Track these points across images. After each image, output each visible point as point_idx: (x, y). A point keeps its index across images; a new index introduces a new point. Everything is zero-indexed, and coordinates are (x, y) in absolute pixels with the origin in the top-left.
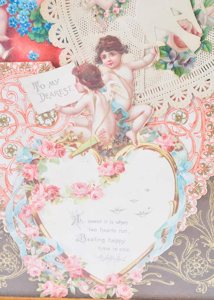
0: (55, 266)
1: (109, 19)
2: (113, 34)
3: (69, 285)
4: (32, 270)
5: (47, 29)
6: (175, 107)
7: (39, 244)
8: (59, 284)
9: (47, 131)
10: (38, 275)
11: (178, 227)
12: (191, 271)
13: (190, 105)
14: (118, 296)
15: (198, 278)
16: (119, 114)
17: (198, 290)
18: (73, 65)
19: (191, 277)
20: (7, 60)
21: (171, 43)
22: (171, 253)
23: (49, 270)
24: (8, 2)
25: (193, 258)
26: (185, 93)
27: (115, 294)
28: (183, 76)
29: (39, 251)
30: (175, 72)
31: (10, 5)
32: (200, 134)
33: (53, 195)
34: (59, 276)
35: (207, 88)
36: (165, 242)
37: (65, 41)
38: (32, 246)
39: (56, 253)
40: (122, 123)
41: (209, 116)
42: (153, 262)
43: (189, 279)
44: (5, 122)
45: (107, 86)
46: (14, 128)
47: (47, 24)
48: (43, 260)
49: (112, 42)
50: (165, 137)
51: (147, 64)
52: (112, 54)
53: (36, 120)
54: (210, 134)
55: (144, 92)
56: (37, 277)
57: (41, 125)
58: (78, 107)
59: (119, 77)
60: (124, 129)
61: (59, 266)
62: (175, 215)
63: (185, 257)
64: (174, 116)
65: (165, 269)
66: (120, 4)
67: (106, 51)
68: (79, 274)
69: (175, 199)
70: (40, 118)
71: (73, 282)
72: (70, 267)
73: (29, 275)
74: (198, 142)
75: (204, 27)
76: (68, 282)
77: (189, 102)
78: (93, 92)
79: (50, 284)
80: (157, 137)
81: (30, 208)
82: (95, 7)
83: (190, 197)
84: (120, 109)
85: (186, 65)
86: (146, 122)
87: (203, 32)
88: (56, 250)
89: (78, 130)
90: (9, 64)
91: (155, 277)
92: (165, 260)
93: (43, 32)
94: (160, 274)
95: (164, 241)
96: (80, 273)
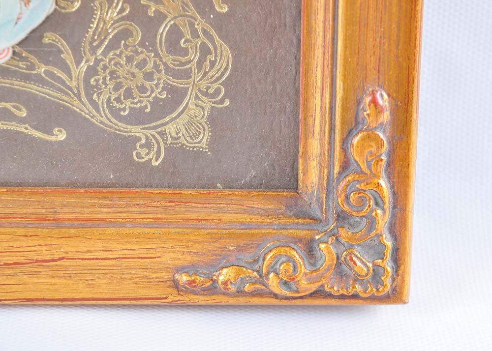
12: (114, 95)
15: (137, 117)
17: (138, 155)
19: (115, 112)
22: (49, 38)
25: (118, 52)
43: (111, 122)
63: (94, 50)
65: (33, 88)
92: (34, 59)
94: (21, 107)
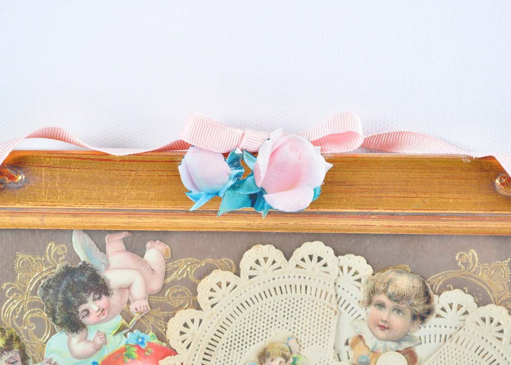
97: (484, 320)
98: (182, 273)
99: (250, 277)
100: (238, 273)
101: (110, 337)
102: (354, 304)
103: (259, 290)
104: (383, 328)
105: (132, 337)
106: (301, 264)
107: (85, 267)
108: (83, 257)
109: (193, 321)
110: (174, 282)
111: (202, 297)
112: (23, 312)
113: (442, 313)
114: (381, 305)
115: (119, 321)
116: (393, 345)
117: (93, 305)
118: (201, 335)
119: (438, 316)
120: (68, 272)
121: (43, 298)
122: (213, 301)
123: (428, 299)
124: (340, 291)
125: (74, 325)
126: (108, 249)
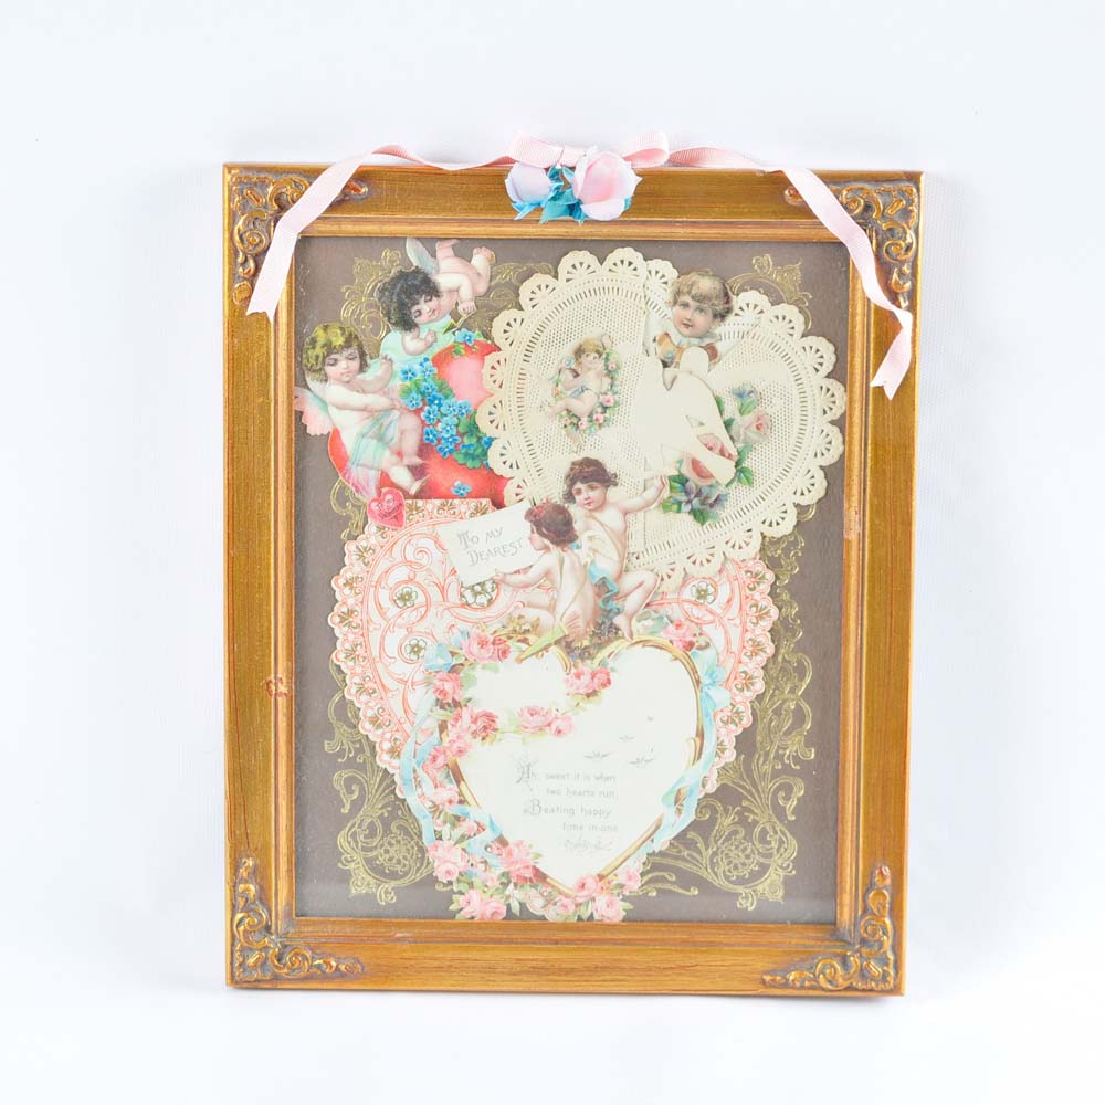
0: (486, 862)
1: (588, 432)
2: (593, 455)
3: (508, 897)
4: (443, 868)
5: (486, 447)
6: (695, 575)
7: (458, 818)
8: (491, 896)
9: (480, 614)
10: (454, 879)
11: (704, 786)
12: (727, 868)
13: (720, 572)
14: (596, 917)
15: (741, 881)
16: (602, 587)
17: (741, 904)
18: (526, 505)
19: (727, 878)
20: (416, 497)
21: (687, 471)
22: (691, 835)
23: (474, 870)
24: (425, 405)
25: (730, 843)
26: (711, 551)
27: (592, 914)
28: (707, 523)
29: (457, 833)
30: (695, 517)
31: (427, 408)
32: (738, 621)
33: (485, 728)
34: (492, 879)
35: (747, 544)
36: (680, 813)
37: (514, 466)
38: (445, 823)
39: (488, 836)
40: (606, 601)
41: (751, 589)
42: (660, 852)
43: (725, 884)
44: (408, 600)
45: (583, 539)
46: (423, 610)
47: (485, 439)
48: (464, 850)
49: (592, 468)
50: (678, 626)
51: (648, 504)
52: (592, 488)
53: (462, 596)
54: (755, 621)
55: (643, 549)
56: (450, 883)
57: (469, 605)
58: (532, 574)
59: (602, 524)
60: (610, 611)
61: (492, 860)
62: (697, 764)
63: (716, 842)
64: (694, 590)
65: (681, 865)
66: (605, 408)
67: (582, 482)
68: (527, 876)
69: (697, 735)
70: (468, 594)
71: (517, 891)
72: (513, 862)
73: (436, 880)
74: (735, 634)
75: (740, 445)
76: (507, 892)
77: (719, 567)
78: (559, 549)
79: (474, 895)
80: (666, 627)
81: (445, 752)
82: (564, 413)
83: (723, 731)
84: (604, 578)
85: (711, 506)
86: (647, 601)
87: (739, 454)
88: (488, 830)
89: (531, 614)
90: (420, 503)
91: (663, 880)
92: (681, 847)
93: (479, 450)
94: (672, 875)
95: (679, 811)
96: (528, 874)
97: (777, 317)
98: (506, 277)
99: (568, 280)
100: (556, 277)
101: (440, 336)
102: (661, 304)
103: (574, 292)
104: (687, 326)
105: (460, 336)
106: (614, 268)
107: (417, 271)
108: (415, 263)
109: (515, 320)
110: (498, 285)
111: (524, 299)
112: (361, 313)
113: (740, 312)
114: (686, 305)
115: (448, 320)
116: (696, 341)
117: (425, 306)
118: (522, 333)
119: (736, 314)
120: (402, 275)
121: (379, 299)
122: (533, 302)
123: (728, 301)
124: (648, 292)
125: (407, 324)
126: (438, 254)
